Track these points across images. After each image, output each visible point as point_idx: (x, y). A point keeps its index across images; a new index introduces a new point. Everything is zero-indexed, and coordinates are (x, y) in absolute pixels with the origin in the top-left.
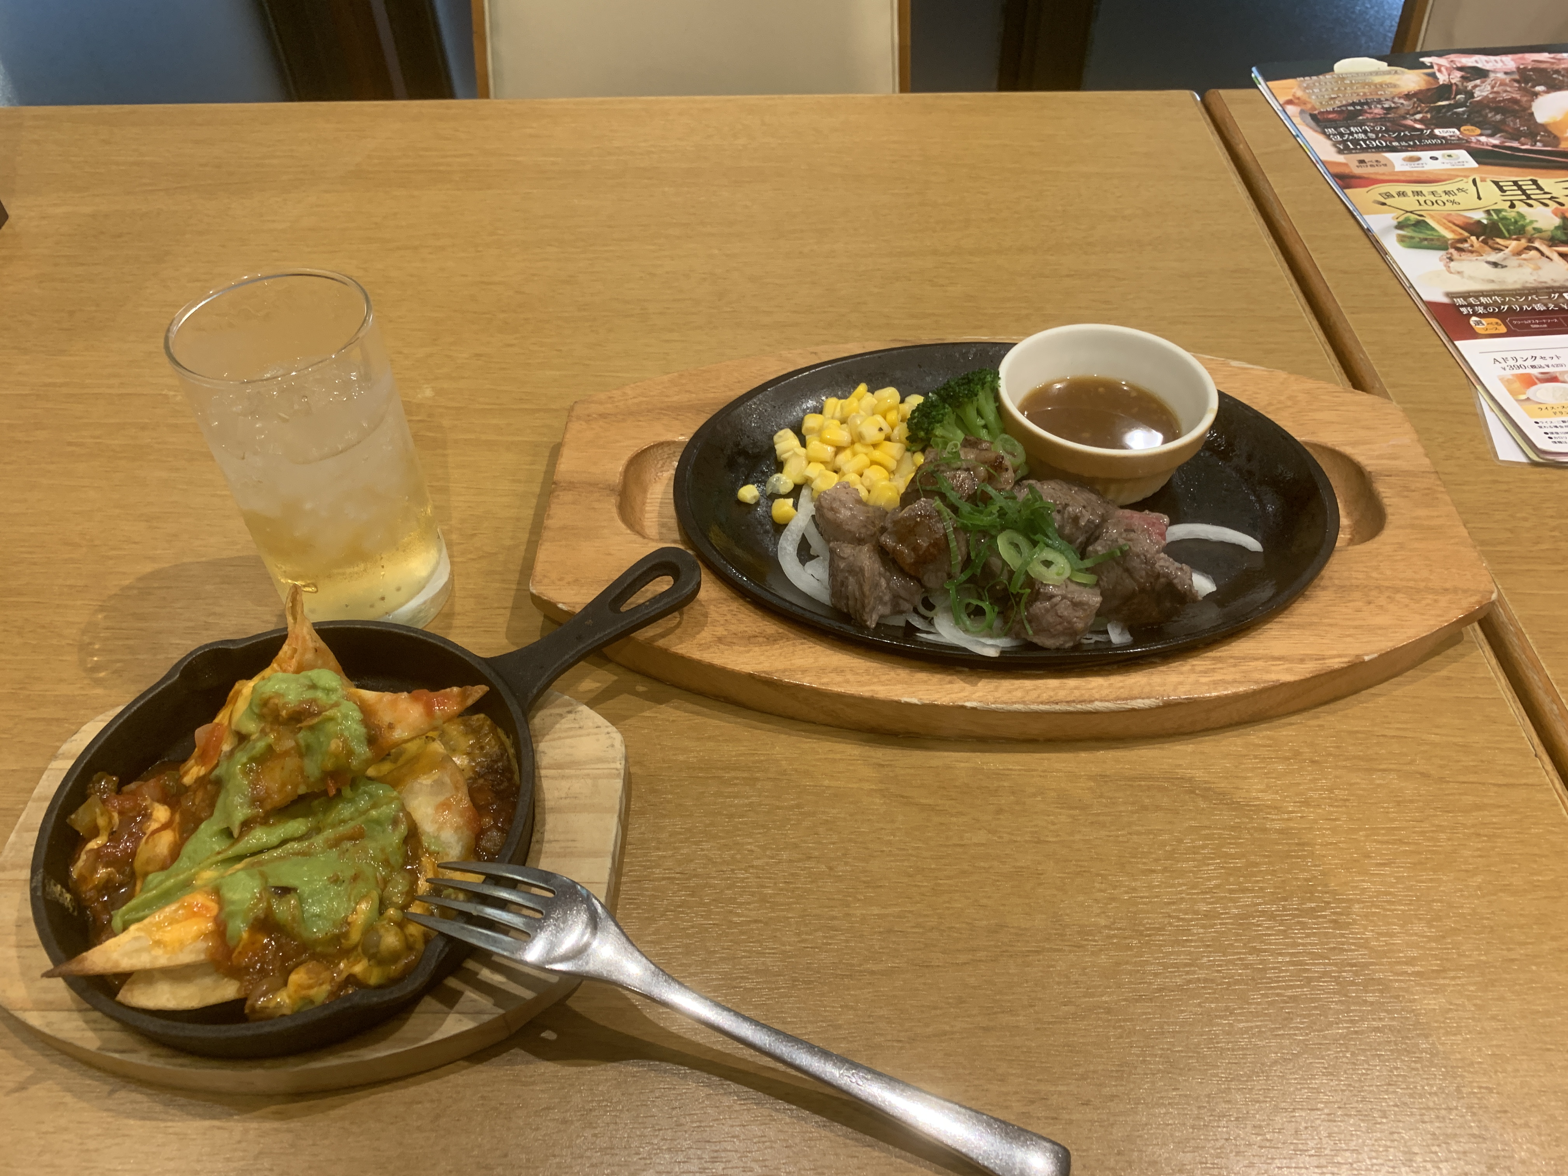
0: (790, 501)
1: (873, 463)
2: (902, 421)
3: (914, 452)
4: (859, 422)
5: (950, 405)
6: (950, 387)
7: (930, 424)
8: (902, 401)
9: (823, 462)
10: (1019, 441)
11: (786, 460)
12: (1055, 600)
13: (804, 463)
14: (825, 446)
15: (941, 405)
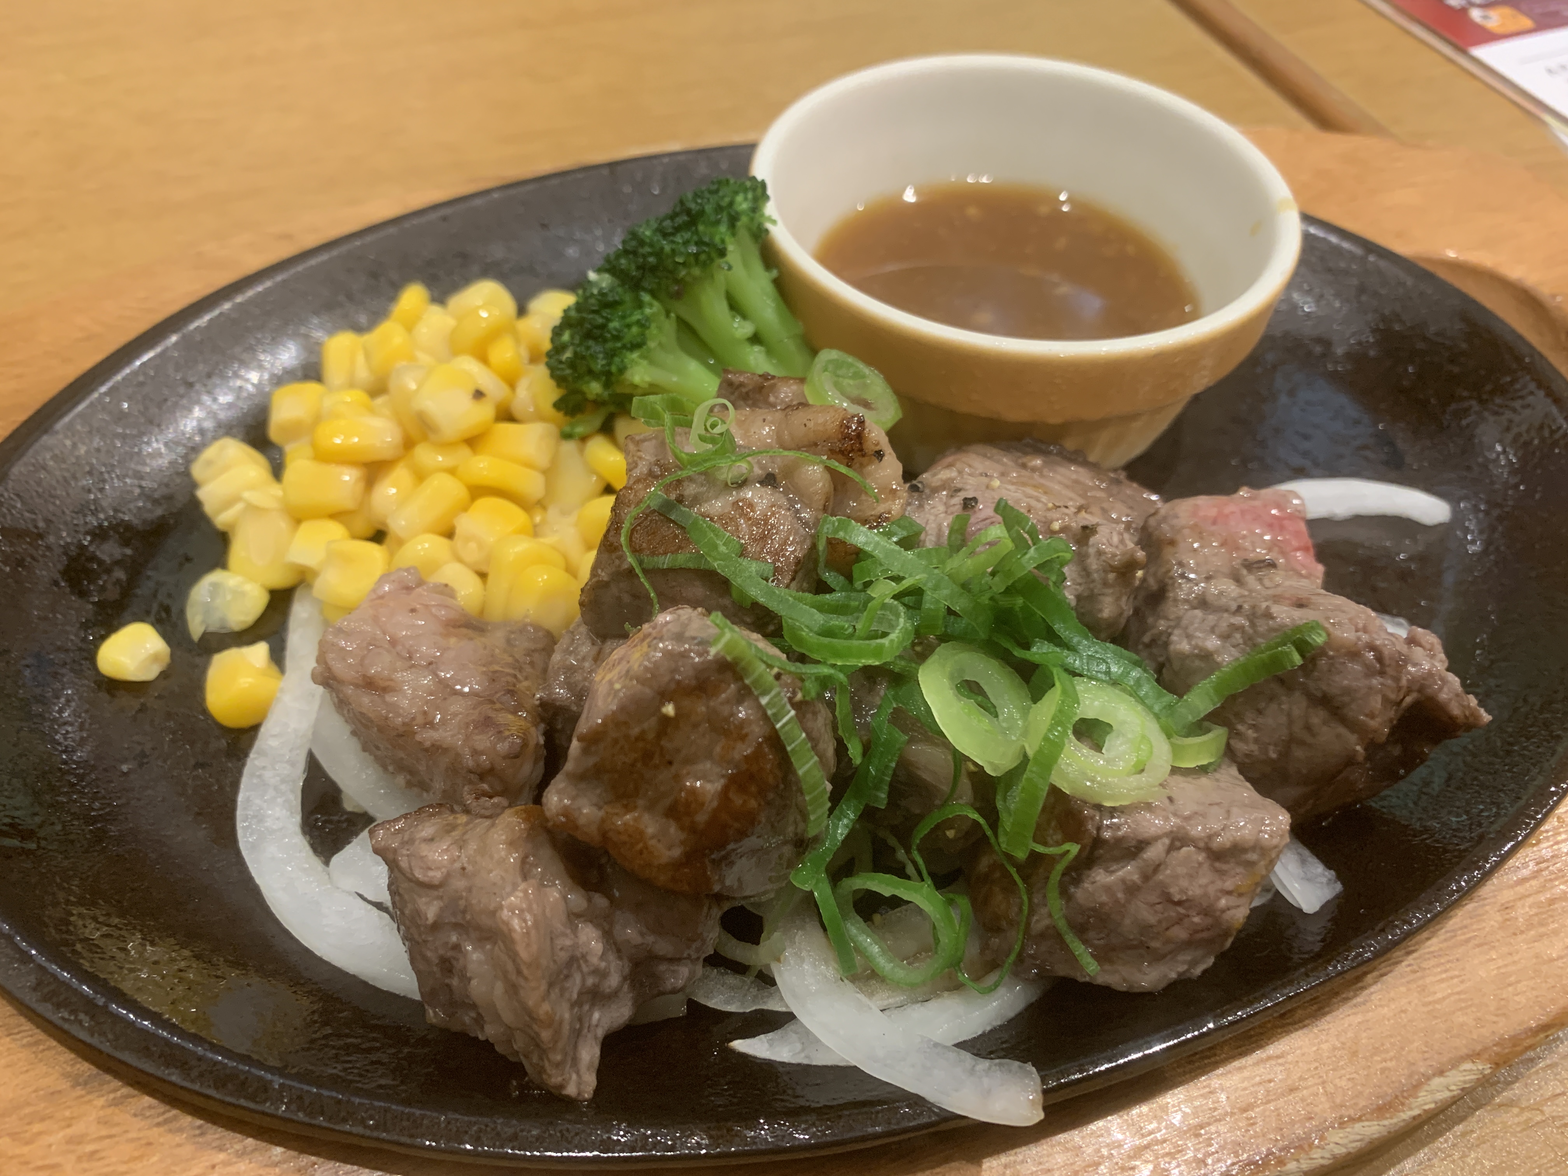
0: (259, 652)
1: (478, 491)
2: (533, 359)
3: (584, 439)
4: (413, 386)
5: (654, 294)
6: (642, 243)
7: (611, 355)
8: (522, 311)
9: (336, 516)
10: (869, 362)
11: (233, 526)
12: (1153, 853)
13: (283, 524)
14: (334, 469)
15: (628, 298)
